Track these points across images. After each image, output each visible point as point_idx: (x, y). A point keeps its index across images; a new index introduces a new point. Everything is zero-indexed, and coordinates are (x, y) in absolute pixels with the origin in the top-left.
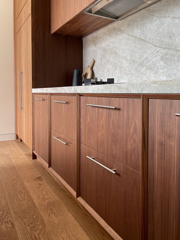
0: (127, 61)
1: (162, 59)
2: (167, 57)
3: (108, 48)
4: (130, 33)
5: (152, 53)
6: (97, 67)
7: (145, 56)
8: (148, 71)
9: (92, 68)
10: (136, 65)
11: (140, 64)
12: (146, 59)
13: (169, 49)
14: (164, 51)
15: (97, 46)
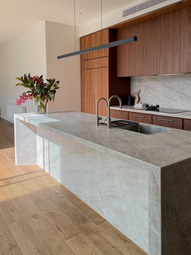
0: (162, 95)
1: (180, 98)
2: (182, 97)
3: (149, 86)
4: (164, 83)
5: (175, 94)
6: (142, 94)
7: (172, 95)
8: (173, 101)
9: (138, 94)
10: (167, 98)
11: (169, 98)
12: (172, 96)
13: (183, 94)
14: (181, 95)
15: (142, 83)
